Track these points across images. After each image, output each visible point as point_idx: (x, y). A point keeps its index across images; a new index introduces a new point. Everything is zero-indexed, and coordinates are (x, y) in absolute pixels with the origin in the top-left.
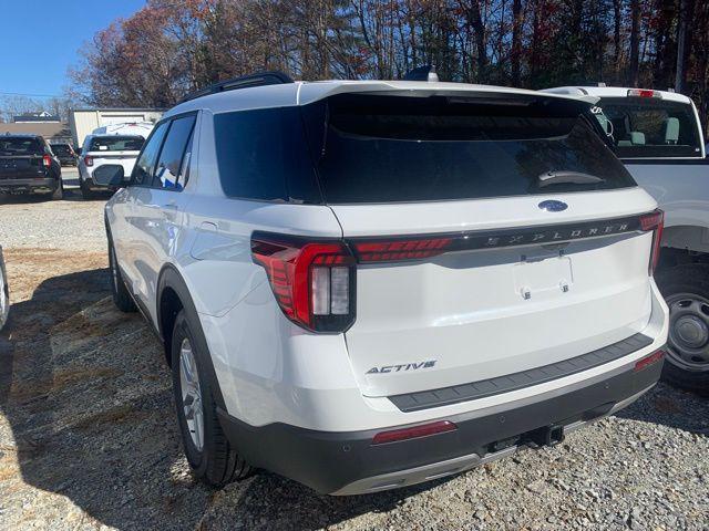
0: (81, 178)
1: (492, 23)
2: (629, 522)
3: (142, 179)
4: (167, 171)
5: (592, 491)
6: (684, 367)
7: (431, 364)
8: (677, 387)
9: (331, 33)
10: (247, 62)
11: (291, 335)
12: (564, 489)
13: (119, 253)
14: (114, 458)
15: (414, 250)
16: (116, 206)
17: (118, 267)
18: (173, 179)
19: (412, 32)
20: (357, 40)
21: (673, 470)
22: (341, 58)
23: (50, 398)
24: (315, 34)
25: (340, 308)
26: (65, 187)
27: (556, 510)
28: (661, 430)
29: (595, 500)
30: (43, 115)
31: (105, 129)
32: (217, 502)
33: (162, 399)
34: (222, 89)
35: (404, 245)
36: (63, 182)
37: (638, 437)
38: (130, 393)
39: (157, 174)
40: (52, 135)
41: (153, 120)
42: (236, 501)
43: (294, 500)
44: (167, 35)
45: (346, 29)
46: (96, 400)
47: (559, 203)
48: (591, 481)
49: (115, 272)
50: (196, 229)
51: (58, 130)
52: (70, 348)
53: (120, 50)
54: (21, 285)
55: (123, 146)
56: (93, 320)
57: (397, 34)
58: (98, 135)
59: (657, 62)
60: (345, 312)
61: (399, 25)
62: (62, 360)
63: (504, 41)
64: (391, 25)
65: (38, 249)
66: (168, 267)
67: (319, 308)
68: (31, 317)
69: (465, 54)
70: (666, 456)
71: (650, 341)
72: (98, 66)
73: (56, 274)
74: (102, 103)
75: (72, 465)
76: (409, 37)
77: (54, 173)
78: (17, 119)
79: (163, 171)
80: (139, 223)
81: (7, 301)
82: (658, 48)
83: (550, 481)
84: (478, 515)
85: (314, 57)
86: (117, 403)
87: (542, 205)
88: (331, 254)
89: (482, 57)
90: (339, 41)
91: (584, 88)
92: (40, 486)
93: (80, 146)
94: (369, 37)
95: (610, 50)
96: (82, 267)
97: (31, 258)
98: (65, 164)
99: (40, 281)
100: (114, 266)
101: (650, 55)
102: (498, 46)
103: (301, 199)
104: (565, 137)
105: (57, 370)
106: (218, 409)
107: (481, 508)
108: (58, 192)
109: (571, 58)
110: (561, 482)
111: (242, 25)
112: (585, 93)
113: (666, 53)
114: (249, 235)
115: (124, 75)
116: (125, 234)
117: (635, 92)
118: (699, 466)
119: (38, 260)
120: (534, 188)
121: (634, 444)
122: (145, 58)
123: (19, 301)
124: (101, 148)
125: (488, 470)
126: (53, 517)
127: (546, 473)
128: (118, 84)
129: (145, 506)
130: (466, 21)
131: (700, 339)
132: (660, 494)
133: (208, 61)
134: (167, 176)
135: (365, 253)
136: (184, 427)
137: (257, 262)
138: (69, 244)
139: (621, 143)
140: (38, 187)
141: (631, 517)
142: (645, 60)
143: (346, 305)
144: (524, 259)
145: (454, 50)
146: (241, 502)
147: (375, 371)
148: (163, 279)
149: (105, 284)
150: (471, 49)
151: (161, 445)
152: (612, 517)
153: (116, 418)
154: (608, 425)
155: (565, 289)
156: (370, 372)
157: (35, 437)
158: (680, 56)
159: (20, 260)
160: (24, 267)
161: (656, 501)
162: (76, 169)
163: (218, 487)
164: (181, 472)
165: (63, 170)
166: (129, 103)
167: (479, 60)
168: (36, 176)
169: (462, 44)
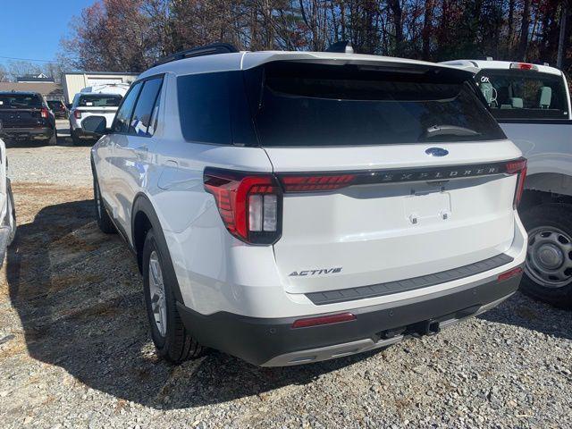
0: (71, 128)
1: (408, 6)
2: (489, 396)
3: (120, 128)
4: (140, 123)
5: (462, 373)
6: (543, 284)
7: (338, 270)
8: (536, 299)
9: (275, 12)
10: (207, 35)
11: (232, 246)
12: (441, 372)
13: (102, 187)
14: (99, 341)
15: (327, 183)
16: (100, 150)
17: (101, 199)
18: (144, 129)
19: (342, 13)
20: (297, 19)
21: (527, 360)
22: (283, 33)
23: (49, 296)
24: (262, 13)
25: (270, 226)
26: (58, 135)
27: (433, 387)
28: (521, 331)
29: (464, 380)
30: (40, 76)
31: (90, 89)
32: (176, 374)
33: (135, 299)
34: (184, 57)
35: (320, 179)
36: (57, 131)
37: (502, 336)
38: (110, 294)
39: (132, 124)
40: (48, 92)
41: (129, 82)
42: (190, 374)
43: (234, 374)
44: (141, 13)
45: (287, 9)
46: (84, 299)
47: (441, 150)
48: (462, 367)
49: (99, 202)
50: (162, 165)
51: (53, 89)
52: (64, 260)
53: (103, 24)
54: (26, 211)
55: (105, 103)
56: (82, 239)
57: (329, 14)
58: (85, 93)
59: (544, 41)
60: (274, 229)
61: (332, 7)
62: (58, 268)
63: (418, 21)
64: (325, 7)
65: (38, 184)
66: (140, 196)
67: (254, 226)
68: (34, 236)
69: (385, 32)
70: (523, 350)
71: (511, 259)
72: (84, 37)
73: (52, 203)
74: (89, 67)
75: (66, 345)
76: (338, 17)
77: (50, 123)
78: (19, 79)
79: (137, 123)
80: (118, 162)
81: (14, 223)
82: (544, 29)
83: (431, 366)
84: (374, 388)
85: (261, 33)
86: (100, 301)
87: (428, 151)
88: (263, 185)
89: (399, 36)
90: (282, 20)
91: (475, 61)
92: (42, 360)
93: (71, 102)
94: (307, 16)
95: (505, 31)
96: (73, 198)
97: (33, 190)
98: (58, 117)
99: (40, 208)
100: (98, 197)
101: (538, 35)
102: (413, 25)
103: (242, 143)
104: (452, 99)
105: (54, 276)
106: (178, 303)
107: (376, 383)
108: (53, 139)
109: (472, 36)
110: (439, 366)
111: (202, 5)
112: (476, 65)
113: (551, 34)
114: (203, 170)
115: (106, 45)
116: (107, 172)
117: (517, 65)
118: (548, 358)
119: (39, 192)
120: (422, 138)
121: (498, 340)
122: (123, 31)
123: (24, 223)
124: (88, 104)
125: (384, 357)
126: (52, 381)
127: (429, 360)
128: (101, 52)
129: (121, 375)
130: (386, 5)
131: (556, 262)
132: (515, 377)
133: (174, 34)
134: (140, 127)
135: (289, 185)
136: (151, 319)
137: (207, 191)
138: (63, 180)
139: (503, 106)
140: (37, 135)
141: (491, 393)
142: (534, 39)
143: (275, 224)
144: (413, 192)
145: (376, 29)
146: (194, 375)
147: (295, 274)
148: (136, 205)
149: (91, 212)
150: (390, 27)
151: (134, 333)
152: (476, 393)
153: (100, 312)
154: (479, 326)
155: (445, 217)
156: (291, 275)
157: (38, 324)
158: (561, 36)
159: (24, 191)
160: (27, 197)
161: (512, 382)
162: (68, 121)
163: (178, 364)
164: (149, 352)
165: (56, 121)
166: (110, 68)
167: (396, 37)
168: (36, 126)
169: (383, 23)
